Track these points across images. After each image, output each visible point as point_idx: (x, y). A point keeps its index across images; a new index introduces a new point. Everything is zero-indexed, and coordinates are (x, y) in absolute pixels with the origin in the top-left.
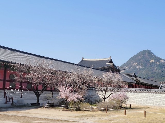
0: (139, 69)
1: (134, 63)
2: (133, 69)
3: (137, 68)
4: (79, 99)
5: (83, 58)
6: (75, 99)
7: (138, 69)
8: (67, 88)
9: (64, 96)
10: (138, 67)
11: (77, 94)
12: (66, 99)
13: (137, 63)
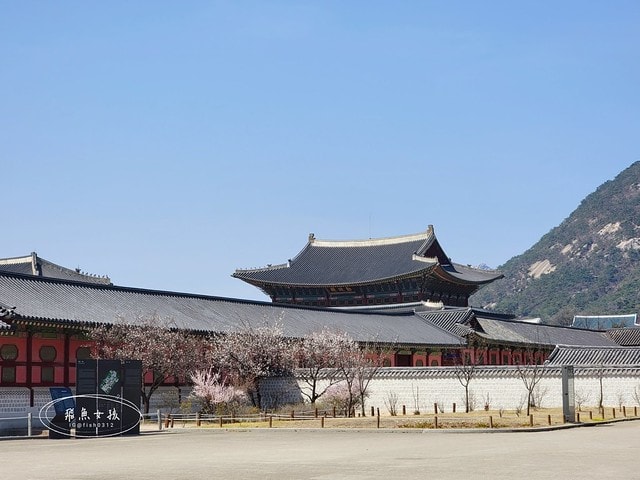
0: (632, 252)
1: (602, 223)
2: (601, 256)
3: (619, 250)
4: (236, 399)
5: (312, 238)
6: (227, 399)
7: (626, 255)
8: (209, 376)
9: (203, 395)
10: (622, 245)
11: (231, 388)
12: (208, 399)
13: (618, 224)
